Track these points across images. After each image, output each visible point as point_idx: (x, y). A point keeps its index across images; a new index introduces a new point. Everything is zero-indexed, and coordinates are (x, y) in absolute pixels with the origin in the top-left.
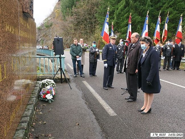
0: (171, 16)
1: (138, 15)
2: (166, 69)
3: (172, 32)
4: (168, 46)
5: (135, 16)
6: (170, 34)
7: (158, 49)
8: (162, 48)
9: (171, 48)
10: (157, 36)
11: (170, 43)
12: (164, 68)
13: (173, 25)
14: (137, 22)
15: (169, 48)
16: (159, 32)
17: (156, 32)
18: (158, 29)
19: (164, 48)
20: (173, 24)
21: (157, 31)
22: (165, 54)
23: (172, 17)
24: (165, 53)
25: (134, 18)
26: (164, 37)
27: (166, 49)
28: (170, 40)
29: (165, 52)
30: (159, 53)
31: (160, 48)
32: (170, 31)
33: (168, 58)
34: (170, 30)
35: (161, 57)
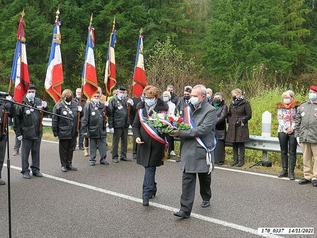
0: (121, 31)
1: (48, 22)
2: (119, 158)
3: (126, 66)
4: (118, 102)
5: (40, 23)
6: (122, 72)
7: (96, 109)
8: (107, 108)
9: (125, 105)
10: (88, 77)
11: (122, 94)
12: (115, 156)
13: (127, 52)
14: (45, 37)
15: (120, 107)
16: (94, 65)
17: (86, 66)
18: (90, 58)
19: (111, 108)
20: (128, 49)
21: (87, 63)
22: (114, 122)
23: (124, 33)
24: (113, 120)
25: (36, 26)
26: (109, 79)
27: (115, 108)
28: (122, 87)
29: (113, 116)
30: (101, 121)
31: (101, 107)
32: (123, 65)
33: (120, 132)
34: (122, 62)
35: (104, 128)
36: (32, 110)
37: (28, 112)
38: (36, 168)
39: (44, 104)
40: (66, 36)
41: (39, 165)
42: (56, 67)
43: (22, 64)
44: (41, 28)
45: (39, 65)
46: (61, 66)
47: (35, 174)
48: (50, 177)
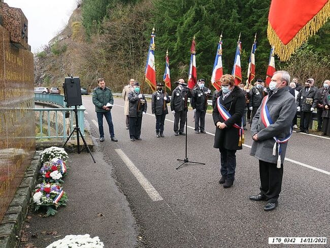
4: (257, 90)
5: (212, 36)
8: (248, 93)
9: (261, 92)
10: (237, 74)
11: (259, 84)
15: (258, 93)
16: (240, 66)
17: (235, 67)
18: (238, 62)
19: (251, 93)
21: (236, 65)
25: (209, 39)
26: (250, 75)
27: (254, 94)
28: (260, 80)
29: (253, 99)
36: (202, 94)
37: (199, 95)
38: (202, 128)
39: (209, 91)
40: (230, 44)
41: (204, 126)
42: (218, 70)
43: (193, 67)
44: (212, 40)
45: (210, 66)
46: (222, 70)
47: (202, 132)
48: (210, 134)
